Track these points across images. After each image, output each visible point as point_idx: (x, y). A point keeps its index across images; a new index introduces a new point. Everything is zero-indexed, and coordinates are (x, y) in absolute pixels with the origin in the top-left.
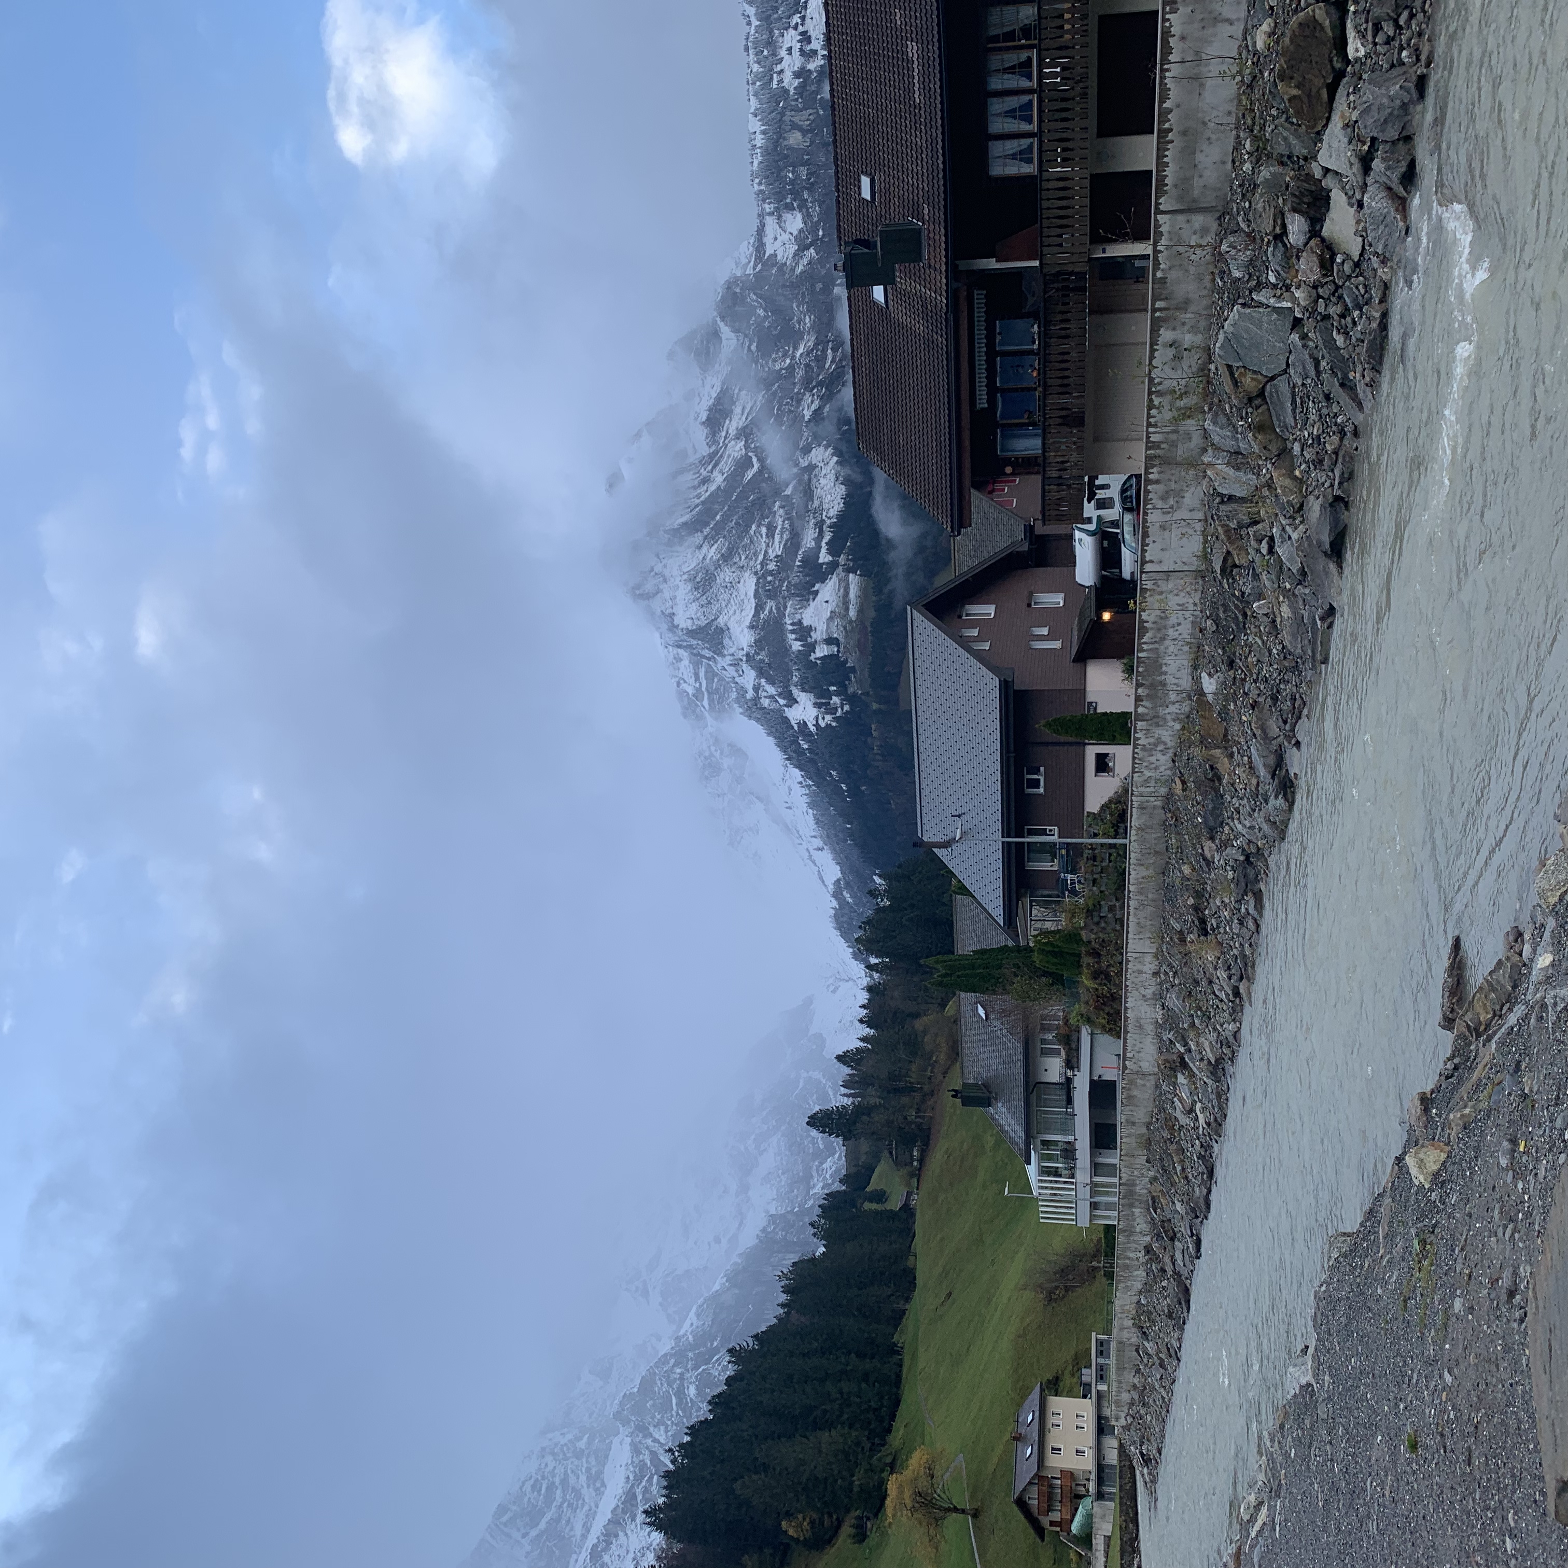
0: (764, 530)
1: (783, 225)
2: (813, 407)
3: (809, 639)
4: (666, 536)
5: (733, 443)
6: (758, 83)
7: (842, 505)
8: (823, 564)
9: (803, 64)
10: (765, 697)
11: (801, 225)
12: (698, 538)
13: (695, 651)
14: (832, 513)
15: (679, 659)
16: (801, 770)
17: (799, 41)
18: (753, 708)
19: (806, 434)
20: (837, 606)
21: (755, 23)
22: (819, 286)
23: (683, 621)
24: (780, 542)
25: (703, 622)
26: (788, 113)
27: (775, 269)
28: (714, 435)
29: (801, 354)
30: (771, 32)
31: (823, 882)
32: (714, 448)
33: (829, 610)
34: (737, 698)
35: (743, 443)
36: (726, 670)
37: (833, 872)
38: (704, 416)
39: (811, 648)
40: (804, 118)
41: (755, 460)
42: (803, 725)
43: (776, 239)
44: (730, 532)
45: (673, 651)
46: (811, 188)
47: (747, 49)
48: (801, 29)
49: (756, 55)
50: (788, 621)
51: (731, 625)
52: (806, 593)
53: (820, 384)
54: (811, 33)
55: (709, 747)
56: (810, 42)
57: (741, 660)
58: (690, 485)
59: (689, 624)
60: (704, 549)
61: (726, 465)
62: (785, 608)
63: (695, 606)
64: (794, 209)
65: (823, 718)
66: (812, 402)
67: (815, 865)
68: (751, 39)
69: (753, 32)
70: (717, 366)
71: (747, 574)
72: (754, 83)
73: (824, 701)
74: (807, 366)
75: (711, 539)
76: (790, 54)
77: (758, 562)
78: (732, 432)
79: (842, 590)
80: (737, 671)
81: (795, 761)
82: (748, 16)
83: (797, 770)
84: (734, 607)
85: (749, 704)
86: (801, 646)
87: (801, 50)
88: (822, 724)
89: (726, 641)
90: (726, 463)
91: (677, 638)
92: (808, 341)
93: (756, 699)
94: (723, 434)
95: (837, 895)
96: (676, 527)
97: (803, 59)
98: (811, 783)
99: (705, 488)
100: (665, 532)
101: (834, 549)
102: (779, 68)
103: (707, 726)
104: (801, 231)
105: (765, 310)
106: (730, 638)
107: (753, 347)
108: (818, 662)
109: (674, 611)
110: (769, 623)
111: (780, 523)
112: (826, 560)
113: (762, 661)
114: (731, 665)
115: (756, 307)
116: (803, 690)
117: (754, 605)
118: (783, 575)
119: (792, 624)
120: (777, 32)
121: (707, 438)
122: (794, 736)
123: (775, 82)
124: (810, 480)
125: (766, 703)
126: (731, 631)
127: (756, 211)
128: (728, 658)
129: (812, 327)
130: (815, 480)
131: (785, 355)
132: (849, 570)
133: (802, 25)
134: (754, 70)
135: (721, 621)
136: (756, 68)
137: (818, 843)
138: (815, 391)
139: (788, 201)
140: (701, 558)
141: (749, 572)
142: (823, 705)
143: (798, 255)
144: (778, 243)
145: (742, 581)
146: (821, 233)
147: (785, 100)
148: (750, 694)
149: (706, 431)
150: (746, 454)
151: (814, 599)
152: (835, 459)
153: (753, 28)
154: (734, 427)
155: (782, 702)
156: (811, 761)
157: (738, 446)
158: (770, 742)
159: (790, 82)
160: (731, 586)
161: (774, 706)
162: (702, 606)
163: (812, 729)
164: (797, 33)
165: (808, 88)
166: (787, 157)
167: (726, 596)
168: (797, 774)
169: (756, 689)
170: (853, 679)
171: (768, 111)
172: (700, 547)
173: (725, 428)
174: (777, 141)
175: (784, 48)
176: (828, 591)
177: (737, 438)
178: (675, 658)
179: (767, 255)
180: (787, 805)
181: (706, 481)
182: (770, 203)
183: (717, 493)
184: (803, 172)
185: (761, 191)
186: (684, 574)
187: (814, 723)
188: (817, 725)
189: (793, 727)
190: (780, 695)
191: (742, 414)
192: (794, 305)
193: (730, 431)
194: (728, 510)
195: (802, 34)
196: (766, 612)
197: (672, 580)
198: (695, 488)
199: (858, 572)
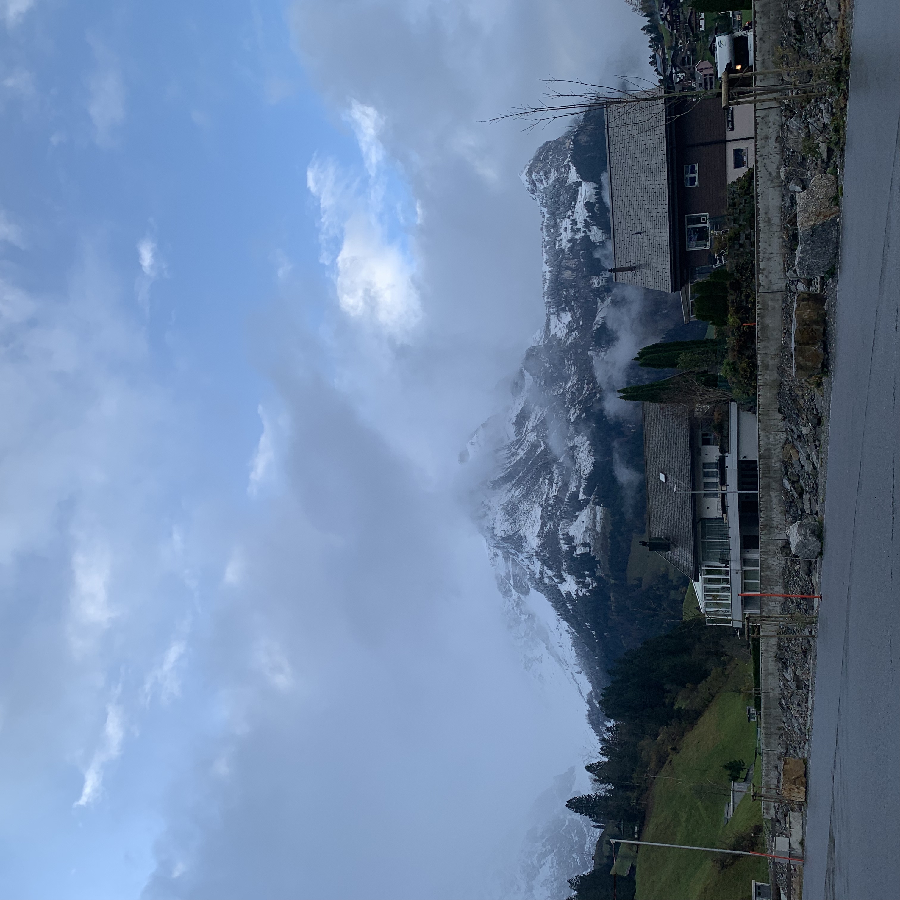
0: (547, 481)
1: (560, 319)
2: (576, 415)
3: (573, 544)
4: (491, 484)
5: (530, 434)
6: (548, 247)
7: (592, 468)
8: (581, 500)
9: (573, 236)
10: (546, 577)
11: (570, 319)
12: (509, 485)
13: (506, 550)
14: (586, 472)
15: (496, 555)
16: (568, 622)
17: (570, 224)
18: (540, 584)
19: (571, 429)
20: (589, 524)
21: (547, 216)
22: (579, 351)
23: (499, 532)
24: (556, 488)
25: (511, 533)
26: (564, 261)
27: (556, 342)
28: (519, 430)
29: (569, 387)
30: (555, 220)
31: (581, 694)
32: (519, 437)
33: (585, 526)
34: (530, 578)
35: (536, 434)
36: (524, 561)
37: (588, 687)
38: (514, 420)
39: (574, 548)
40: (572, 264)
41: (542, 443)
42: (569, 594)
43: (556, 326)
44: (527, 482)
45: (494, 550)
46: (576, 300)
47: (542, 229)
48: (572, 218)
49: (547, 232)
50: (560, 533)
51: (527, 535)
52: (571, 517)
53: (580, 402)
54: (577, 220)
55: (513, 608)
56: (576, 224)
57: (533, 555)
58: (505, 457)
59: (503, 534)
60: (513, 492)
61: (526, 446)
62: (559, 525)
63: (506, 524)
64: (566, 311)
65: (581, 591)
66: (575, 412)
67: (576, 682)
68: (545, 224)
69: (545, 221)
70: (522, 393)
71: (536, 506)
72: (546, 247)
73: (581, 580)
74: (572, 392)
75: (517, 486)
76: (566, 231)
77: (543, 499)
78: (530, 428)
79: (592, 515)
80: (530, 562)
81: (564, 616)
82: (543, 213)
83: (565, 622)
84: (529, 525)
85: (537, 581)
86: (568, 547)
87: (572, 228)
88: (581, 594)
89: (524, 544)
90: (526, 445)
91: (496, 542)
92: (574, 380)
93: (541, 579)
94: (525, 429)
95: (590, 702)
96: (497, 479)
97: (572, 233)
98: (574, 631)
99: (514, 458)
100: (491, 482)
101: (588, 491)
102: (560, 238)
103: (512, 596)
104: (570, 322)
105: (549, 364)
106: (526, 542)
107: (543, 383)
108: (578, 557)
109: (494, 526)
110: (549, 534)
111: (556, 477)
112: (583, 498)
113: (545, 556)
114: (527, 558)
115: (544, 362)
116: (569, 573)
117: (541, 523)
118: (557, 507)
119: (563, 535)
120: (559, 220)
121: (515, 431)
122: (563, 601)
123: (557, 245)
124: (573, 454)
125: (547, 581)
126: (527, 538)
127: (545, 312)
128: (525, 554)
129: (576, 372)
130: (576, 454)
131: (560, 387)
132: (596, 504)
133: (572, 216)
134: (546, 240)
135: (521, 532)
136: (547, 239)
137: (578, 669)
138: (577, 406)
139: (563, 306)
140: (510, 496)
141: (538, 505)
142: (581, 583)
143: (568, 334)
144: (557, 329)
145: (534, 509)
146: (581, 323)
147: (562, 254)
148: (538, 575)
149: (515, 428)
150: (537, 440)
151: (575, 521)
152: (588, 442)
153: (546, 218)
154: (531, 426)
155: (556, 580)
156: (574, 616)
157: (533, 436)
158: (549, 605)
159: (565, 245)
160: (528, 512)
161: (552, 583)
162: (511, 524)
163: (575, 597)
164: (569, 220)
165: (575, 248)
166: (563, 283)
167: (524, 518)
168: (565, 625)
169: (541, 572)
170: (599, 568)
171: (553, 260)
172: (510, 490)
173: (526, 426)
174: (558, 275)
175: (562, 229)
176: (584, 516)
177: (532, 431)
178: (494, 555)
179: (551, 335)
180: (559, 645)
181: (515, 454)
182: (553, 308)
183: (520, 461)
184: (572, 291)
185: (548, 302)
186: (501, 505)
187: (576, 593)
188: (577, 595)
189: (563, 596)
190: (555, 576)
191: (536, 419)
192: (566, 361)
193: (529, 428)
194: (526, 470)
195: (572, 220)
196: (548, 527)
197: (494, 509)
198: (508, 458)
199: (602, 505)
